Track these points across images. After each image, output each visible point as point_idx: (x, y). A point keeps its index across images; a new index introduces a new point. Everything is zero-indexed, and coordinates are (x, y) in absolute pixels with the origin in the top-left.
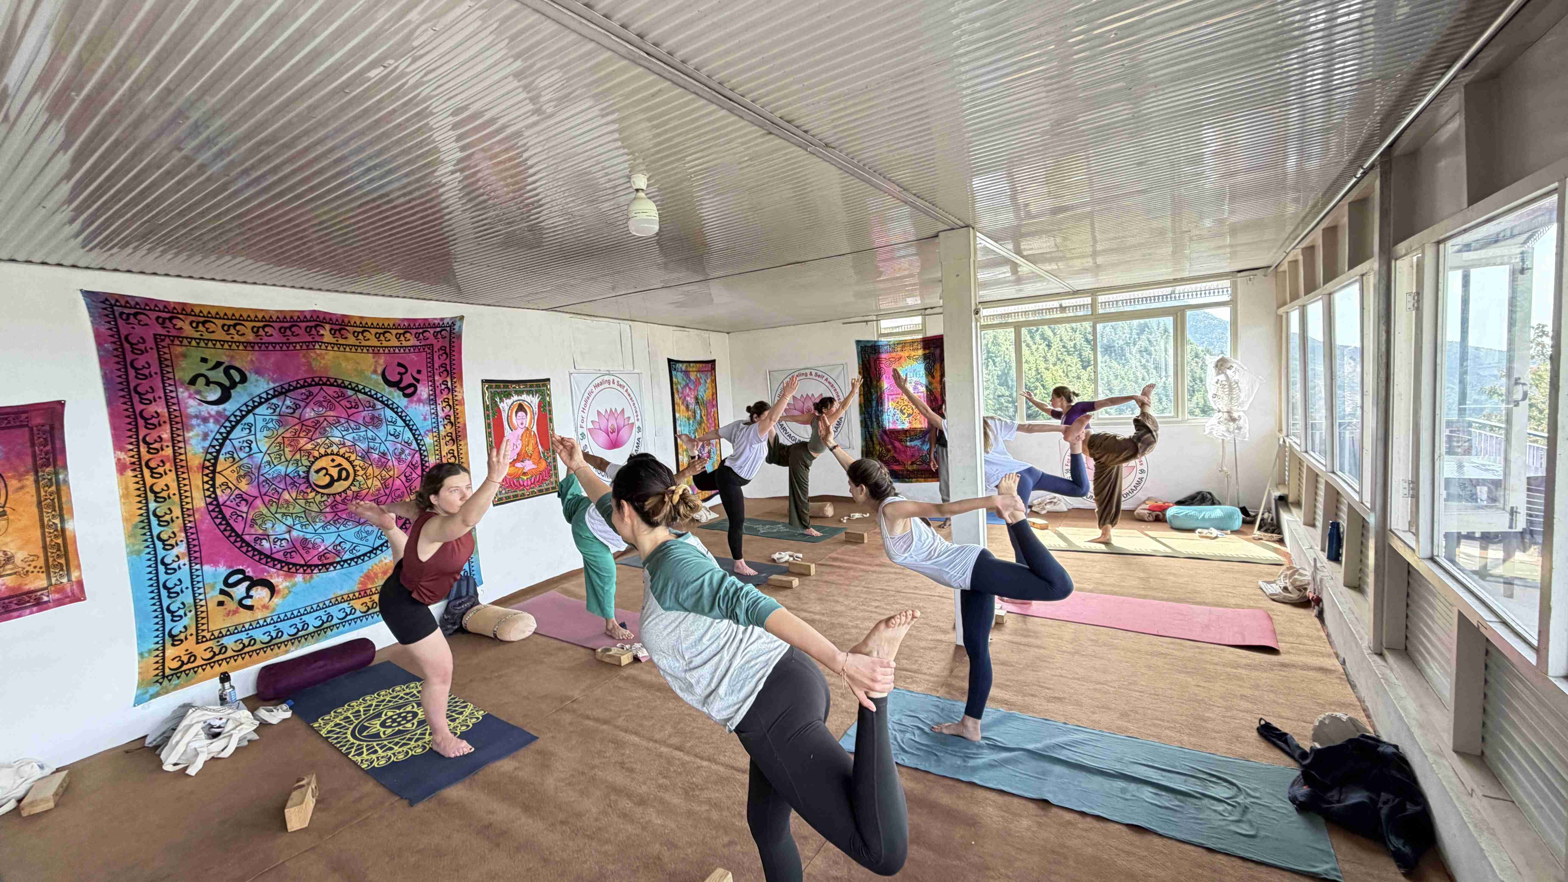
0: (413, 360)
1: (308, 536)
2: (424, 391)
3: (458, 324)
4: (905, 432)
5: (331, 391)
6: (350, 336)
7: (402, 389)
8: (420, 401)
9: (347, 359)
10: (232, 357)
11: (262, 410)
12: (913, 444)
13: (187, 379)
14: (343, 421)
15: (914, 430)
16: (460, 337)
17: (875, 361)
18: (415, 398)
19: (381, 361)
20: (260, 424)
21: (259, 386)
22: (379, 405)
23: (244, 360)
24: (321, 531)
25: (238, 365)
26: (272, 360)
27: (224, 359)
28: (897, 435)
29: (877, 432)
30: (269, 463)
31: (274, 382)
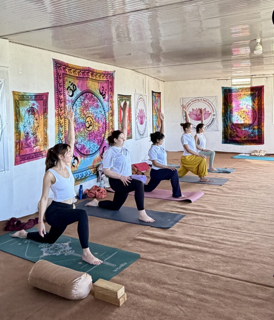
0: (105, 85)
1: (85, 144)
2: (107, 97)
3: (114, 73)
4: (242, 125)
5: (90, 94)
6: (94, 76)
7: (103, 96)
8: (106, 100)
9: (94, 84)
10: (74, 81)
11: (78, 100)
12: (245, 129)
13: (67, 88)
14: (92, 105)
15: (246, 124)
16: (114, 78)
17: (230, 96)
18: (105, 99)
19: (99, 85)
20: (78, 104)
21: (78, 92)
22: (99, 101)
23: (76, 82)
24: (87, 143)
25: (75, 84)
26: (81, 83)
27: (73, 82)
28: (238, 126)
29: (229, 124)
30: (79, 117)
31: (81, 90)
